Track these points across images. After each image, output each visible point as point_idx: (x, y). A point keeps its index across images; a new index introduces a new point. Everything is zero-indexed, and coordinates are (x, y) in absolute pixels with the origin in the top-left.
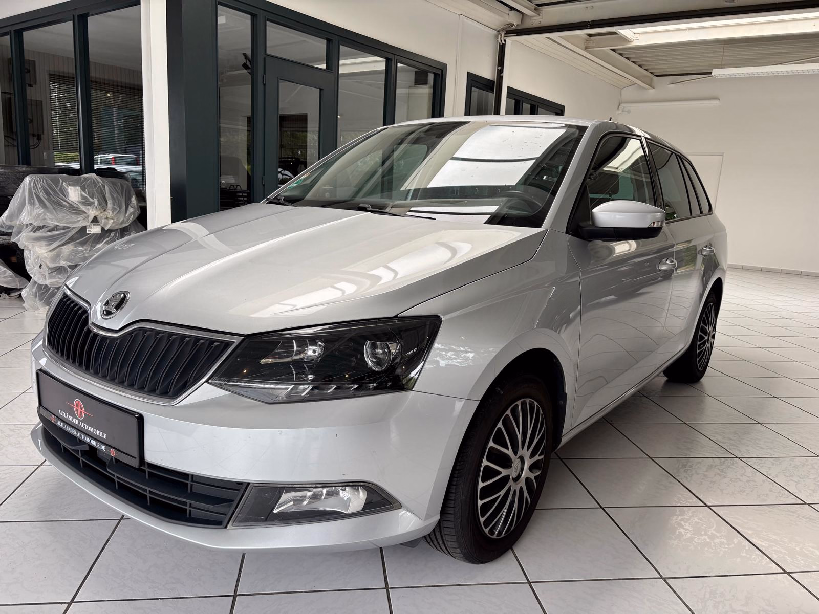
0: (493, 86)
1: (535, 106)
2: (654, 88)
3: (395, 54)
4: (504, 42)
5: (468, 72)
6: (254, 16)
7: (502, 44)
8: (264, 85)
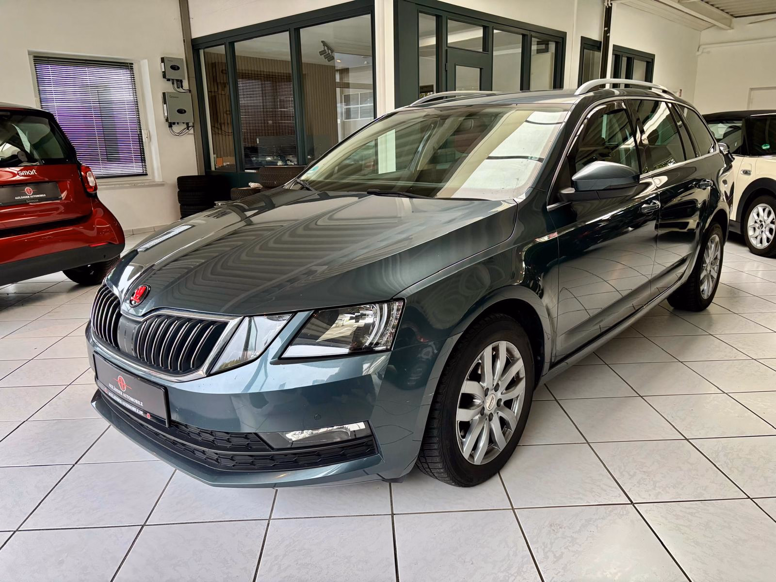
0: (600, 46)
1: (631, 58)
2: (733, 28)
3: (530, 31)
4: (610, 5)
5: (582, 37)
6: (439, 18)
7: (609, 7)
8: (446, 71)
